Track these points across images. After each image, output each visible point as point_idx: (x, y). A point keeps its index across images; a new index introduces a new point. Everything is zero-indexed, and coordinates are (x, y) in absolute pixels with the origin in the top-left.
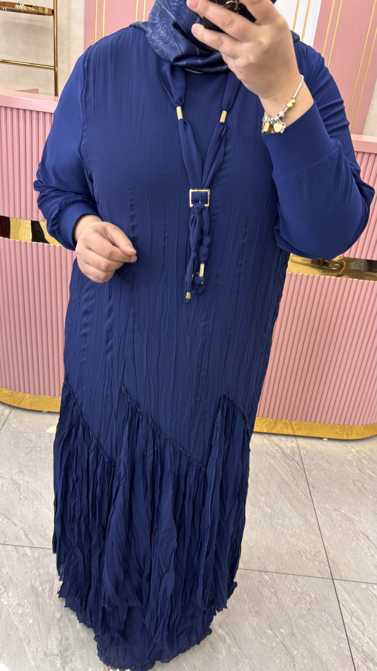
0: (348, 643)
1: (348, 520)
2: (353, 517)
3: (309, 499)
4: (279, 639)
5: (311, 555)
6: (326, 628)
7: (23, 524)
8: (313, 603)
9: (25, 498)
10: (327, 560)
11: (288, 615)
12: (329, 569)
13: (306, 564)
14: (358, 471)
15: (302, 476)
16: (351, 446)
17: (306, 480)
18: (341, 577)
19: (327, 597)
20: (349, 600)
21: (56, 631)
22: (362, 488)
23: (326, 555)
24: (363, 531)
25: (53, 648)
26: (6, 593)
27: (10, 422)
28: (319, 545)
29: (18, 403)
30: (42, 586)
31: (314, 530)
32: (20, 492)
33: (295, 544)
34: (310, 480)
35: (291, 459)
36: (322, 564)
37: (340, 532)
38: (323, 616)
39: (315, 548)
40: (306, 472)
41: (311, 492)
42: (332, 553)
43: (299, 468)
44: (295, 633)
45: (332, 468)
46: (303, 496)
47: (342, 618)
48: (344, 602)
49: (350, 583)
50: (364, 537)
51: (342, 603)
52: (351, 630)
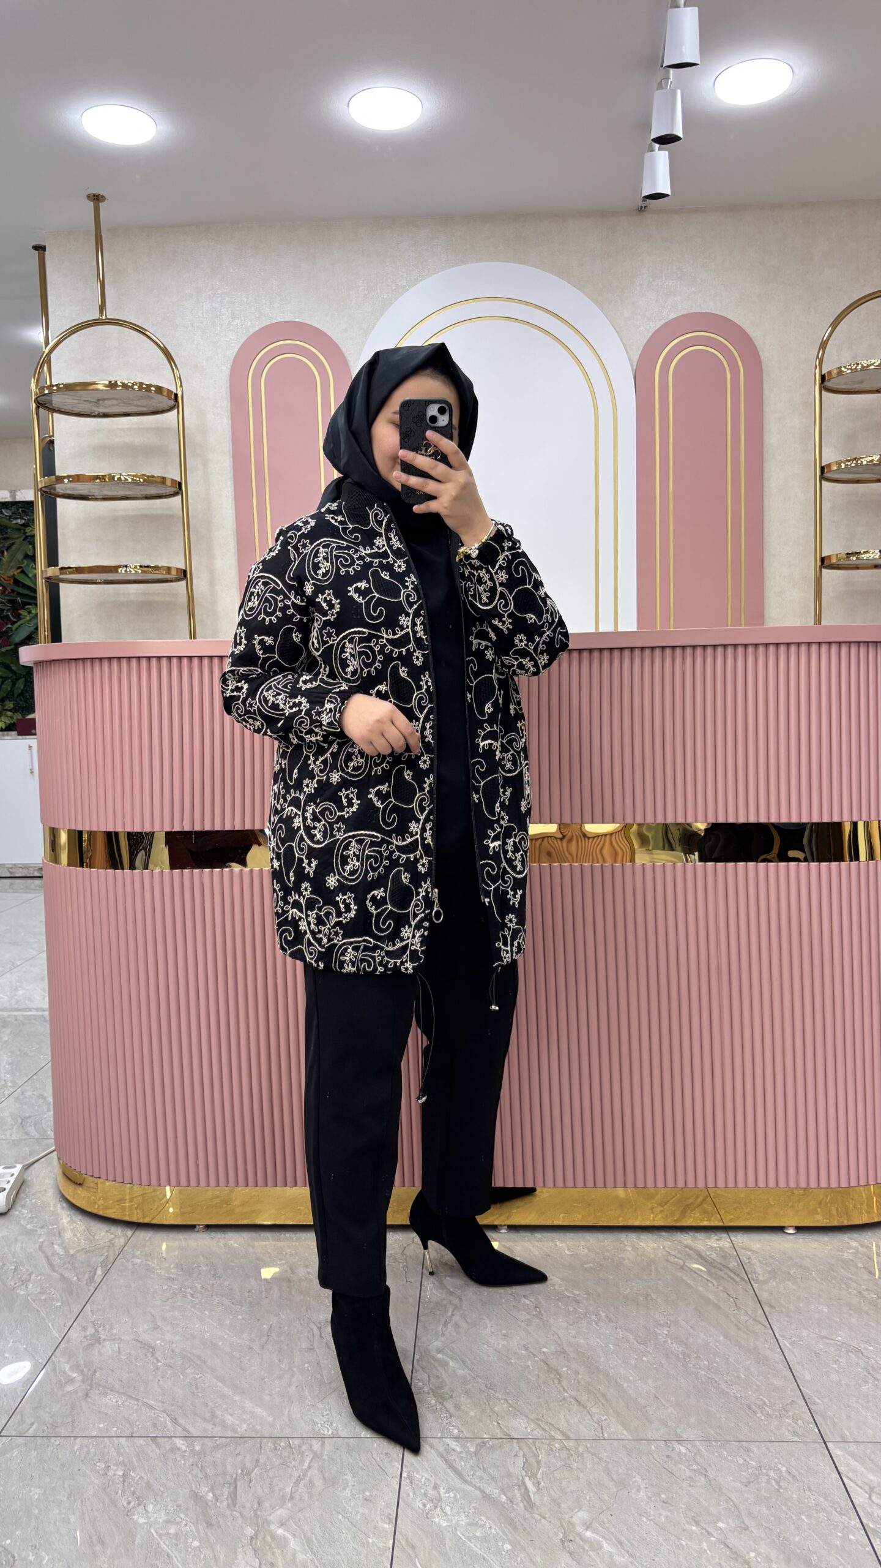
0: (865, 1534)
1: (852, 1352)
2: (863, 1346)
3: (763, 1325)
4: (715, 1538)
5: (774, 1410)
6: (815, 1515)
7: (165, 1405)
8: (784, 1480)
9: (168, 1366)
10: (809, 1414)
11: (733, 1503)
12: (815, 1427)
13: (764, 1424)
15: (745, 1291)
17: (755, 1297)
18: (842, 1437)
19: (814, 1470)
20: (863, 1469)
21: (248, 1556)
23: (807, 1408)
26: (142, 1507)
28: (792, 1394)
30: (213, 1493)
31: (777, 1372)
34: (764, 1296)
35: (721, 1266)
36: (800, 1422)
37: (836, 1371)
38: (807, 1497)
39: (781, 1398)
40: (753, 1284)
41: (767, 1314)
42: (820, 1402)
44: (748, 1527)
45: (811, 1274)
46: (751, 1321)
47: (848, 1497)
49: (862, 1445)
51: (850, 1475)
52: (870, 1515)
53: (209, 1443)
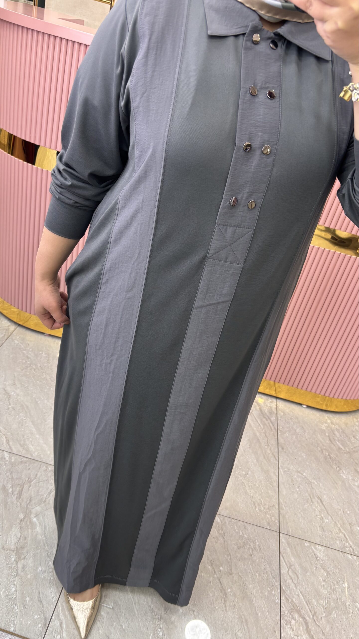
0: (280, 592)
1: (307, 483)
2: (313, 481)
3: (275, 458)
4: (216, 575)
5: (264, 508)
6: (262, 575)
7: (6, 431)
8: (256, 550)
9: (14, 409)
10: (278, 514)
11: (230, 557)
12: (278, 523)
13: (257, 515)
14: (328, 441)
15: (274, 435)
16: (328, 417)
17: (277, 440)
18: (288, 532)
19: (270, 547)
20: (290, 554)
21: (17, 530)
22: (328, 457)
23: (278, 510)
24: (319, 495)
25: (11, 543)
27: (14, 338)
28: (275, 501)
29: (23, 322)
30: (12, 488)
31: (273, 486)
32: (9, 402)
33: (252, 496)
34: (281, 440)
35: (267, 418)
36: (273, 518)
37: (297, 492)
38: (262, 563)
39: (270, 502)
40: (279, 432)
41: (279, 452)
42: (285, 509)
43: (273, 428)
44: (232, 573)
45: (305, 434)
46: (271, 455)
47: (279, 568)
48: (285, 555)
49: (295, 539)
50: (318, 500)
51: (284, 555)
52: (285, 581)
53: (19, 459)
